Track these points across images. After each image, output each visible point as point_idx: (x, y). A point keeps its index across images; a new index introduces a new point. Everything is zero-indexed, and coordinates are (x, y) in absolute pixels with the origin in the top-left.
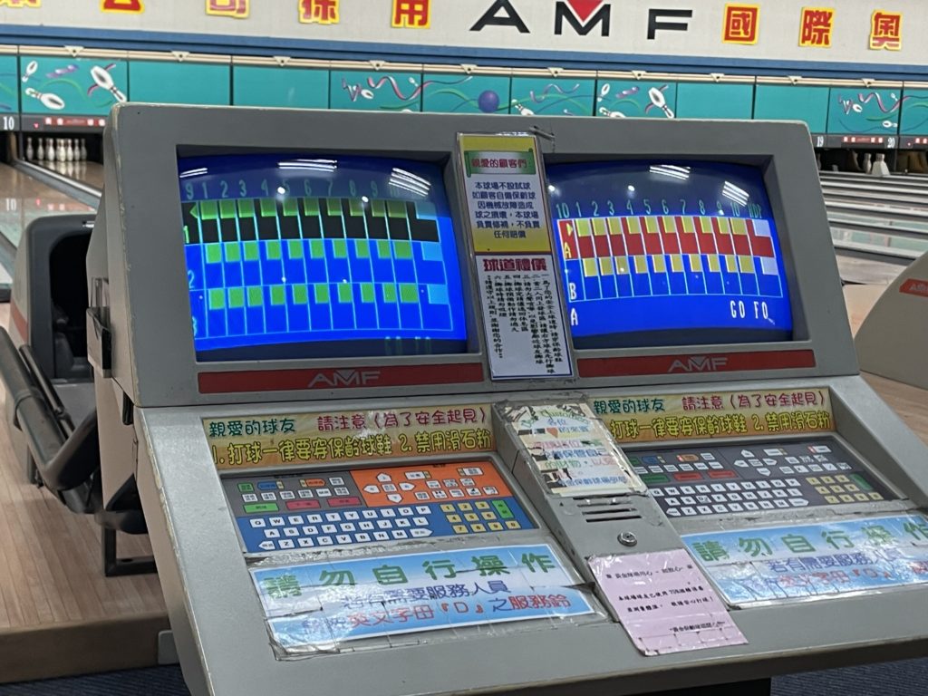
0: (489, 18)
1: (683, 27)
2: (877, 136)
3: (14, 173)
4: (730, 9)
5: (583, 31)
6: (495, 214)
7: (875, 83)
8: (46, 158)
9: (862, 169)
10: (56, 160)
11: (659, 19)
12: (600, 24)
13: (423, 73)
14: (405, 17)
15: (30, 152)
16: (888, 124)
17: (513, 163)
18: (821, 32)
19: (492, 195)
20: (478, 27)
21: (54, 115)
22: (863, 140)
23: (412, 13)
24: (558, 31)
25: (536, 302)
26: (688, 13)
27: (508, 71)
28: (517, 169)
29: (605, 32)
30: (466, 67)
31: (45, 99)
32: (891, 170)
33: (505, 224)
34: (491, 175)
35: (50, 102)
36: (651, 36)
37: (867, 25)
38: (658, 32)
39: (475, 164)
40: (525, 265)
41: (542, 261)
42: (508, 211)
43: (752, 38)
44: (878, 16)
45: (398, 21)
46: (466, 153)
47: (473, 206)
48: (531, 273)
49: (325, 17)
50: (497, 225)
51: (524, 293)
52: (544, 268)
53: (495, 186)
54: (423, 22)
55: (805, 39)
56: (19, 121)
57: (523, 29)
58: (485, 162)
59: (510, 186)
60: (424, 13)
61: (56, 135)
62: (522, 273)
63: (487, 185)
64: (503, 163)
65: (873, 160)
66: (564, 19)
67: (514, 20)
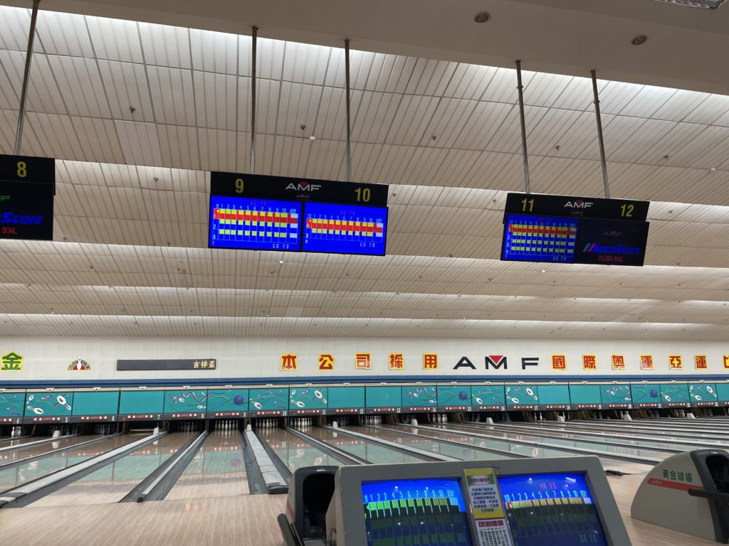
0: (460, 364)
1: (536, 364)
2: (624, 404)
3: (286, 433)
4: (554, 357)
5: (497, 367)
6: (481, 502)
7: (618, 383)
8: (297, 426)
9: (620, 418)
10: (301, 426)
11: (526, 362)
12: (503, 364)
13: (437, 386)
14: (428, 366)
15: (292, 424)
16: (627, 399)
17: (485, 480)
18: (592, 364)
19: (479, 494)
20: (456, 368)
21: (301, 409)
22: (618, 406)
23: (431, 364)
24: (487, 368)
25: (501, 540)
26: (537, 359)
27: (469, 384)
28: (487, 482)
29: (506, 367)
30: (453, 383)
31: (298, 403)
32: (632, 418)
33: (485, 506)
34: (478, 485)
35: (299, 404)
36: (524, 368)
37: (610, 361)
38: (526, 366)
39: (471, 481)
40: (495, 524)
41: (501, 521)
42: (486, 500)
43: (564, 367)
44: (614, 357)
45: (426, 367)
46: (467, 477)
47: (472, 499)
48: (498, 527)
49: (399, 367)
50: (482, 506)
51: (496, 536)
52: (503, 524)
53: (480, 490)
54: (435, 367)
55: (586, 367)
56: (288, 413)
57: (473, 368)
58: (475, 480)
59: (486, 489)
60: (435, 364)
61: (301, 417)
62: (494, 527)
63: (476, 490)
64: (482, 480)
65: (624, 414)
66: (489, 364)
67: (470, 364)
